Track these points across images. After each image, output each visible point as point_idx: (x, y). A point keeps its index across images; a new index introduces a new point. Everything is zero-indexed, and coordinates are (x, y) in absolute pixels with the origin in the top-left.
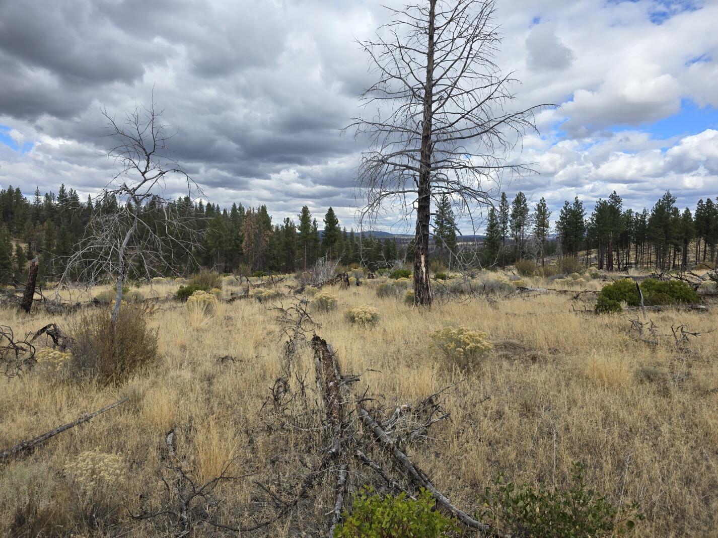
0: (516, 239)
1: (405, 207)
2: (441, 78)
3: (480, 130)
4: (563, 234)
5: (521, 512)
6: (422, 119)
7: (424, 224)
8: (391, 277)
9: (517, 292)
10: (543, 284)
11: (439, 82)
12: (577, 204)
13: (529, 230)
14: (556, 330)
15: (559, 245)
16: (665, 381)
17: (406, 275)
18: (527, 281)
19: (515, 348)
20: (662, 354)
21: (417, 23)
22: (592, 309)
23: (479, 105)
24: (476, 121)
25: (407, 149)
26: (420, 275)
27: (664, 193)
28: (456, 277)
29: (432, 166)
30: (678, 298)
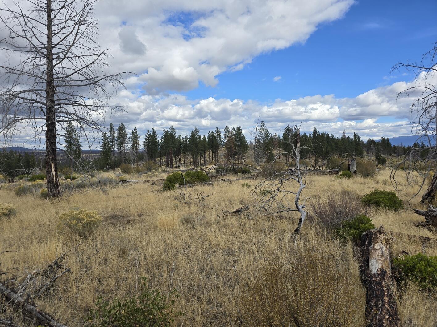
0: (121, 152)
1: (36, 130)
2: (58, 44)
3: (89, 82)
4: (147, 148)
5: (113, 317)
6: (46, 69)
7: (52, 141)
8: (30, 180)
9: (121, 183)
10: (136, 177)
11: (57, 46)
12: (154, 132)
13: (128, 146)
14: (142, 203)
15: (146, 155)
16: (194, 221)
17: (42, 179)
18: (126, 176)
19: (118, 218)
20: (194, 208)
21: (38, 3)
22: (162, 189)
23: (87, 66)
24: (86, 76)
25: (35, 88)
26: (52, 177)
27: (194, 127)
28: (80, 177)
29: (55, 102)
30: (201, 179)
